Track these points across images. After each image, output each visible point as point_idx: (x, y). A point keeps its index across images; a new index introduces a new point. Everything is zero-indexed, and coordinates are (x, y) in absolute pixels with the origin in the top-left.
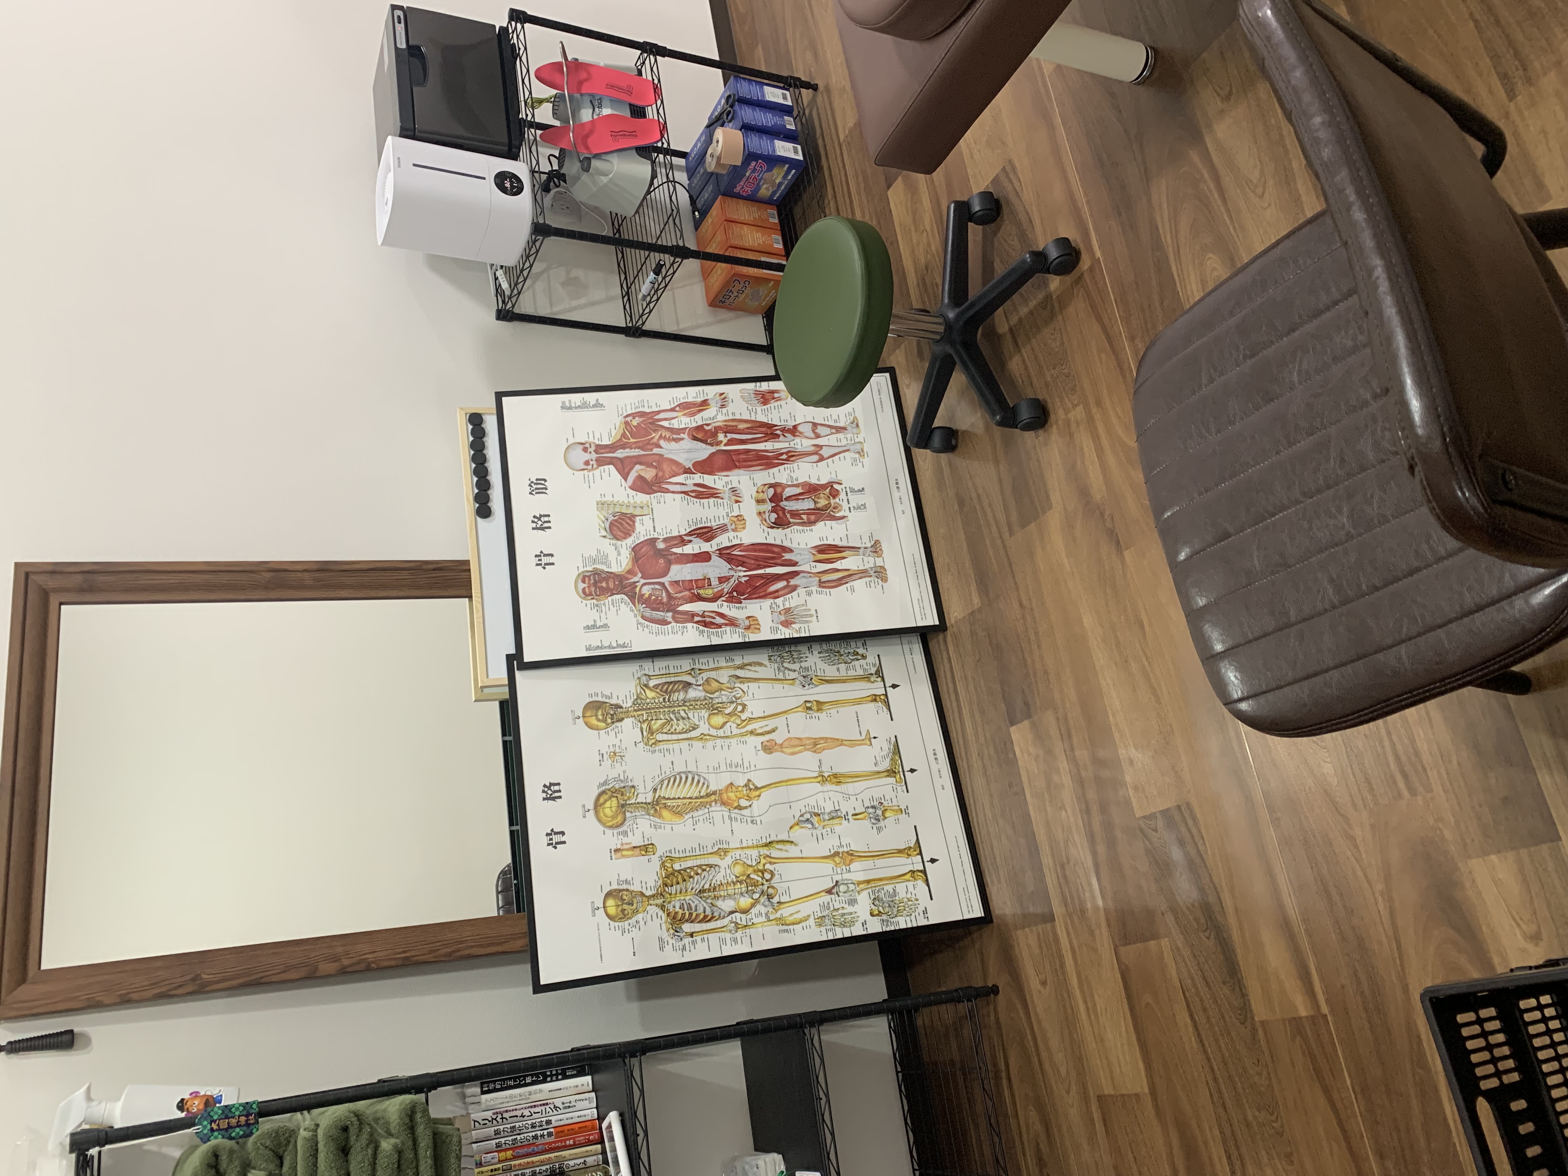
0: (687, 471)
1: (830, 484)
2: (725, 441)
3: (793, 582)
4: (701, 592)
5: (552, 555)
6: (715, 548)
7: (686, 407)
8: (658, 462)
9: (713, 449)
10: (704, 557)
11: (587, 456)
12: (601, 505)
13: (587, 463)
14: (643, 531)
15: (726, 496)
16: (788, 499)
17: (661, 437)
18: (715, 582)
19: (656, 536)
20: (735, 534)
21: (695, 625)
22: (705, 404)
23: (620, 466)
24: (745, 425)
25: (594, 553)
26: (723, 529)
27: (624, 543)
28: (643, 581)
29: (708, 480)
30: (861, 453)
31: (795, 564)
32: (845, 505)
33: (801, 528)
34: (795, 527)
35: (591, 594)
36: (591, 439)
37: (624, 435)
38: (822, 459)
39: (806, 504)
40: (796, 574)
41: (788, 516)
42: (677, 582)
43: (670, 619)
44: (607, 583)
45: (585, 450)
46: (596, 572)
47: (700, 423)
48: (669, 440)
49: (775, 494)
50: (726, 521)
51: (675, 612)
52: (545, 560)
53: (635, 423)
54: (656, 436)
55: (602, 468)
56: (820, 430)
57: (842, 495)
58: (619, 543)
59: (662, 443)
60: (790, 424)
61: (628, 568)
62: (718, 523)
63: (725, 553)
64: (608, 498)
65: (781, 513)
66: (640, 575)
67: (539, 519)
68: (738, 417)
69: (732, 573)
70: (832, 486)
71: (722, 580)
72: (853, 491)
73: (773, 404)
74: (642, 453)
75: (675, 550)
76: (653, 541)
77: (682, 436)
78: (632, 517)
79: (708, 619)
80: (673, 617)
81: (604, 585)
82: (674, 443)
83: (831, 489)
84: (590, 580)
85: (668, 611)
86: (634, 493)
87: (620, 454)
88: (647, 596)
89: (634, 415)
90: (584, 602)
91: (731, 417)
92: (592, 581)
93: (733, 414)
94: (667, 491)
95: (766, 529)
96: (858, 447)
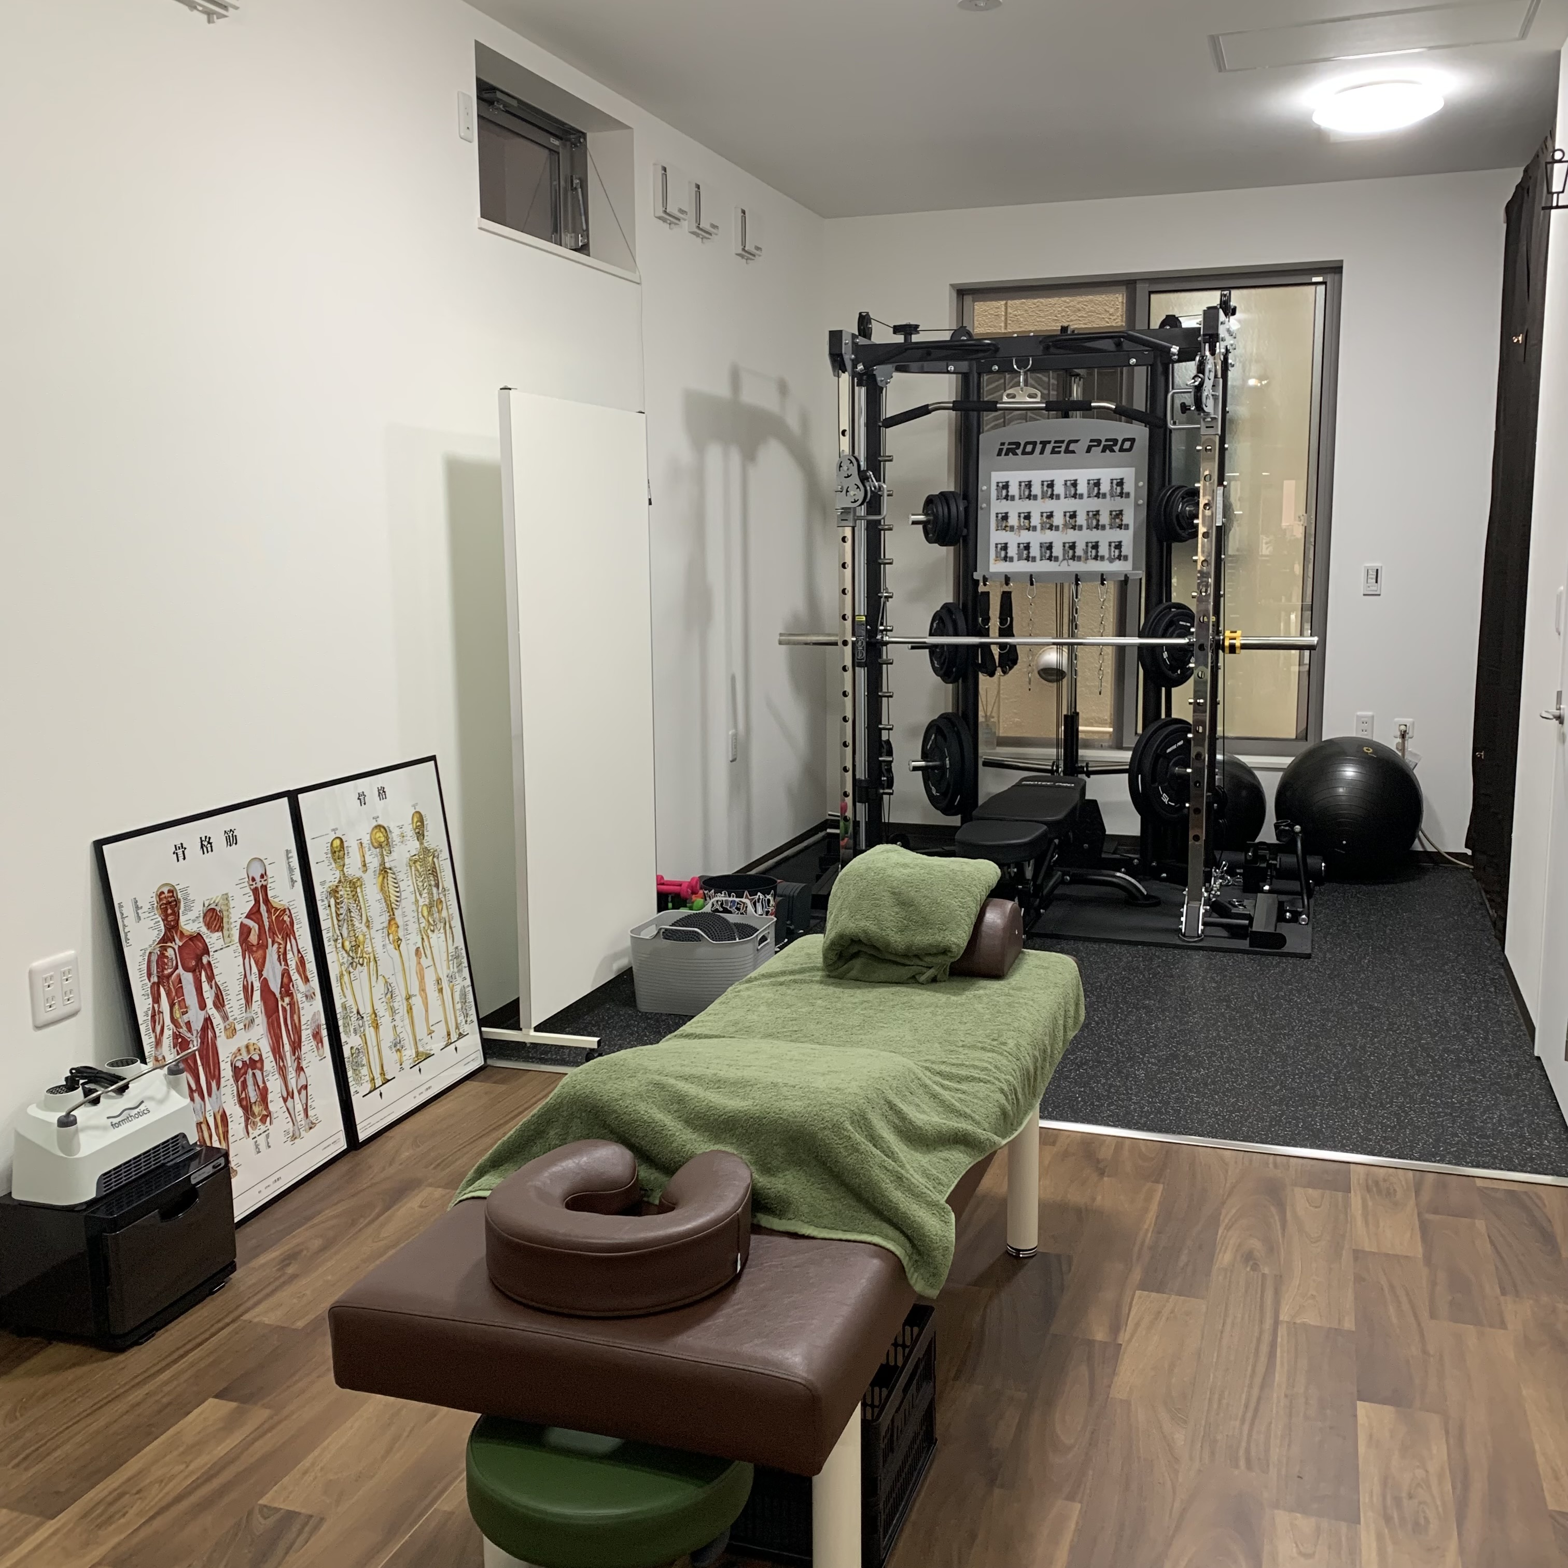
1: (269, 1114)
2: (285, 1005)
3: (196, 1095)
4: (177, 1006)
5: (184, 859)
6: (210, 1012)
8: (262, 945)
9: (278, 996)
10: (203, 1006)
12: (226, 897)
13: (253, 879)
16: (254, 1074)
17: (280, 944)
18: (186, 1018)
19: (211, 954)
20: (223, 1030)
21: (151, 1006)
22: (306, 980)
23: (255, 910)
24: (297, 1021)
25: (191, 897)
26: (225, 1017)
28: (176, 948)
29: (257, 995)
30: (294, 1138)
31: (210, 1095)
32: (257, 1132)
33: (235, 1092)
34: (235, 1088)
35: (161, 900)
36: (270, 880)
37: (276, 910)
38: (285, 1100)
39: (253, 1095)
40: (203, 1098)
41: (242, 1079)
42: (180, 982)
43: (152, 980)
45: (262, 876)
46: (177, 902)
47: (293, 978)
48: (279, 952)
49: (256, 1062)
50: (231, 1019)
51: (158, 984)
52: (180, 852)
53: (286, 918)
54: (279, 939)
55: (251, 894)
56: (303, 1092)
57: (263, 1128)
58: (201, 919)
59: (276, 946)
60: (304, 1064)
61: (184, 932)
62: (229, 1010)
63: (208, 1020)
64: (232, 904)
65: (242, 1071)
66: (181, 944)
67: (209, 843)
68: (302, 1012)
69: (195, 1033)
70: (267, 1116)
71: (188, 1024)
73: (314, 1043)
74: (267, 928)
75: (203, 973)
76: (206, 951)
77: (283, 963)
78: (221, 929)
79: (157, 1017)
81: (169, 911)
83: (266, 1117)
84: (171, 897)
85: (158, 977)
86: (238, 927)
87: (263, 908)
88: (167, 954)
89: (290, 916)
90: (154, 895)
91: (301, 1006)
92: (170, 900)
93: (303, 1008)
94: (244, 958)
95: (229, 1059)
96: (297, 1134)
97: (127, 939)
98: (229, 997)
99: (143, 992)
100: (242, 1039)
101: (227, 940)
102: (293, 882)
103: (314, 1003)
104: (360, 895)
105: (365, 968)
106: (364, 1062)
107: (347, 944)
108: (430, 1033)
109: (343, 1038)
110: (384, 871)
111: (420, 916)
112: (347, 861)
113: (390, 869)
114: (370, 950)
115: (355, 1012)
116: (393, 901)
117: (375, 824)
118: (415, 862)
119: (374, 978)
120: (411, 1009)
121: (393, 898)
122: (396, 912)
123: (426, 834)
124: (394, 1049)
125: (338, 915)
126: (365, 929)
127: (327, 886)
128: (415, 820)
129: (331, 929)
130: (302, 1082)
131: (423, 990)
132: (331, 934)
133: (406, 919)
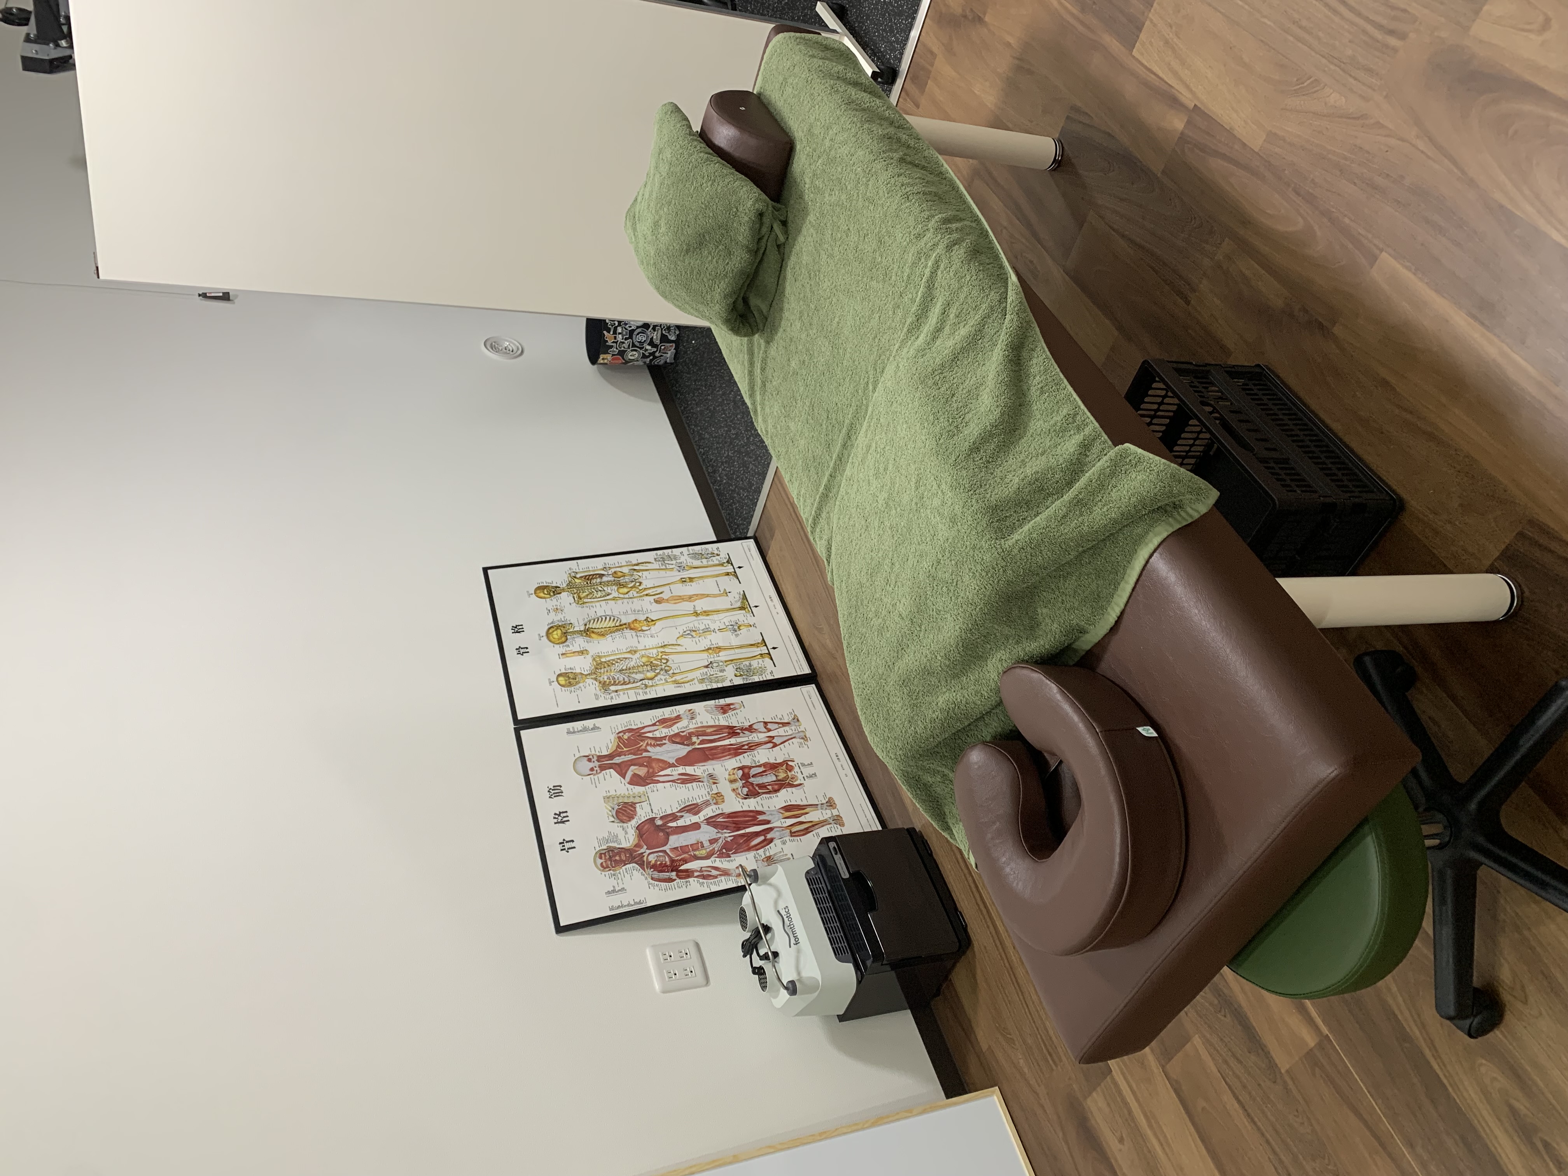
0: (673, 765)
1: (785, 762)
2: (698, 741)
3: (769, 836)
4: (697, 853)
5: (573, 841)
6: (702, 819)
7: (663, 722)
8: (648, 762)
9: (690, 748)
10: (696, 826)
11: (591, 765)
12: (607, 799)
13: (592, 769)
14: (643, 813)
15: (705, 780)
16: (753, 776)
17: (647, 744)
18: (706, 844)
19: (654, 816)
20: (717, 806)
21: (696, 879)
22: (678, 718)
23: (618, 769)
24: (712, 730)
25: (606, 835)
26: (707, 803)
27: (629, 824)
28: (648, 852)
29: (689, 770)
30: (805, 738)
31: (768, 822)
32: (800, 776)
33: (768, 796)
34: (764, 796)
35: (608, 867)
36: (593, 752)
37: (618, 747)
38: (775, 745)
39: (770, 778)
40: (771, 829)
41: (757, 788)
42: (676, 848)
43: (674, 877)
44: (620, 857)
45: (590, 760)
46: (610, 850)
47: (676, 731)
48: (654, 746)
49: (743, 775)
50: (708, 798)
51: (678, 871)
52: (567, 845)
53: (626, 737)
54: (643, 744)
55: (604, 772)
56: (770, 726)
57: (796, 769)
58: (625, 825)
59: (649, 748)
60: (747, 724)
61: (635, 843)
62: (702, 800)
63: (710, 821)
64: (613, 793)
65: (751, 787)
66: (645, 847)
67: (559, 815)
68: (705, 724)
69: (719, 835)
70: (787, 764)
71: (712, 841)
72: (803, 765)
73: (730, 713)
74: (634, 757)
75: (670, 825)
76: (653, 819)
77: (664, 741)
78: (633, 805)
79: (705, 873)
80: (677, 875)
81: (617, 858)
82: (658, 747)
83: (786, 765)
84: (605, 856)
85: (672, 871)
86: (632, 787)
87: (617, 760)
88: (653, 862)
89: (624, 732)
90: (603, 873)
91: (700, 725)
92: (608, 857)
93: (701, 723)
94: (659, 782)
95: (741, 800)
96: (802, 734)
97: (640, 903)
98: (691, 799)
99: (684, 887)
100: (725, 788)
101: (643, 799)
102: (595, 728)
103: (697, 711)
104: (608, 659)
105: (670, 657)
106: (747, 663)
107: (650, 674)
108: (726, 593)
109: (727, 684)
110: (587, 632)
111: (627, 596)
112: (578, 671)
113: (586, 625)
114: (655, 651)
115: (706, 670)
116: (613, 625)
117: (545, 638)
118: (580, 598)
119: (679, 649)
120: (705, 612)
121: (612, 624)
122: (623, 622)
123: (554, 585)
124: (738, 632)
125: (624, 683)
126: (637, 655)
127: (599, 693)
128: (542, 595)
129: (637, 691)
130: (761, 727)
131: (690, 598)
132: (641, 691)
133: (630, 612)
